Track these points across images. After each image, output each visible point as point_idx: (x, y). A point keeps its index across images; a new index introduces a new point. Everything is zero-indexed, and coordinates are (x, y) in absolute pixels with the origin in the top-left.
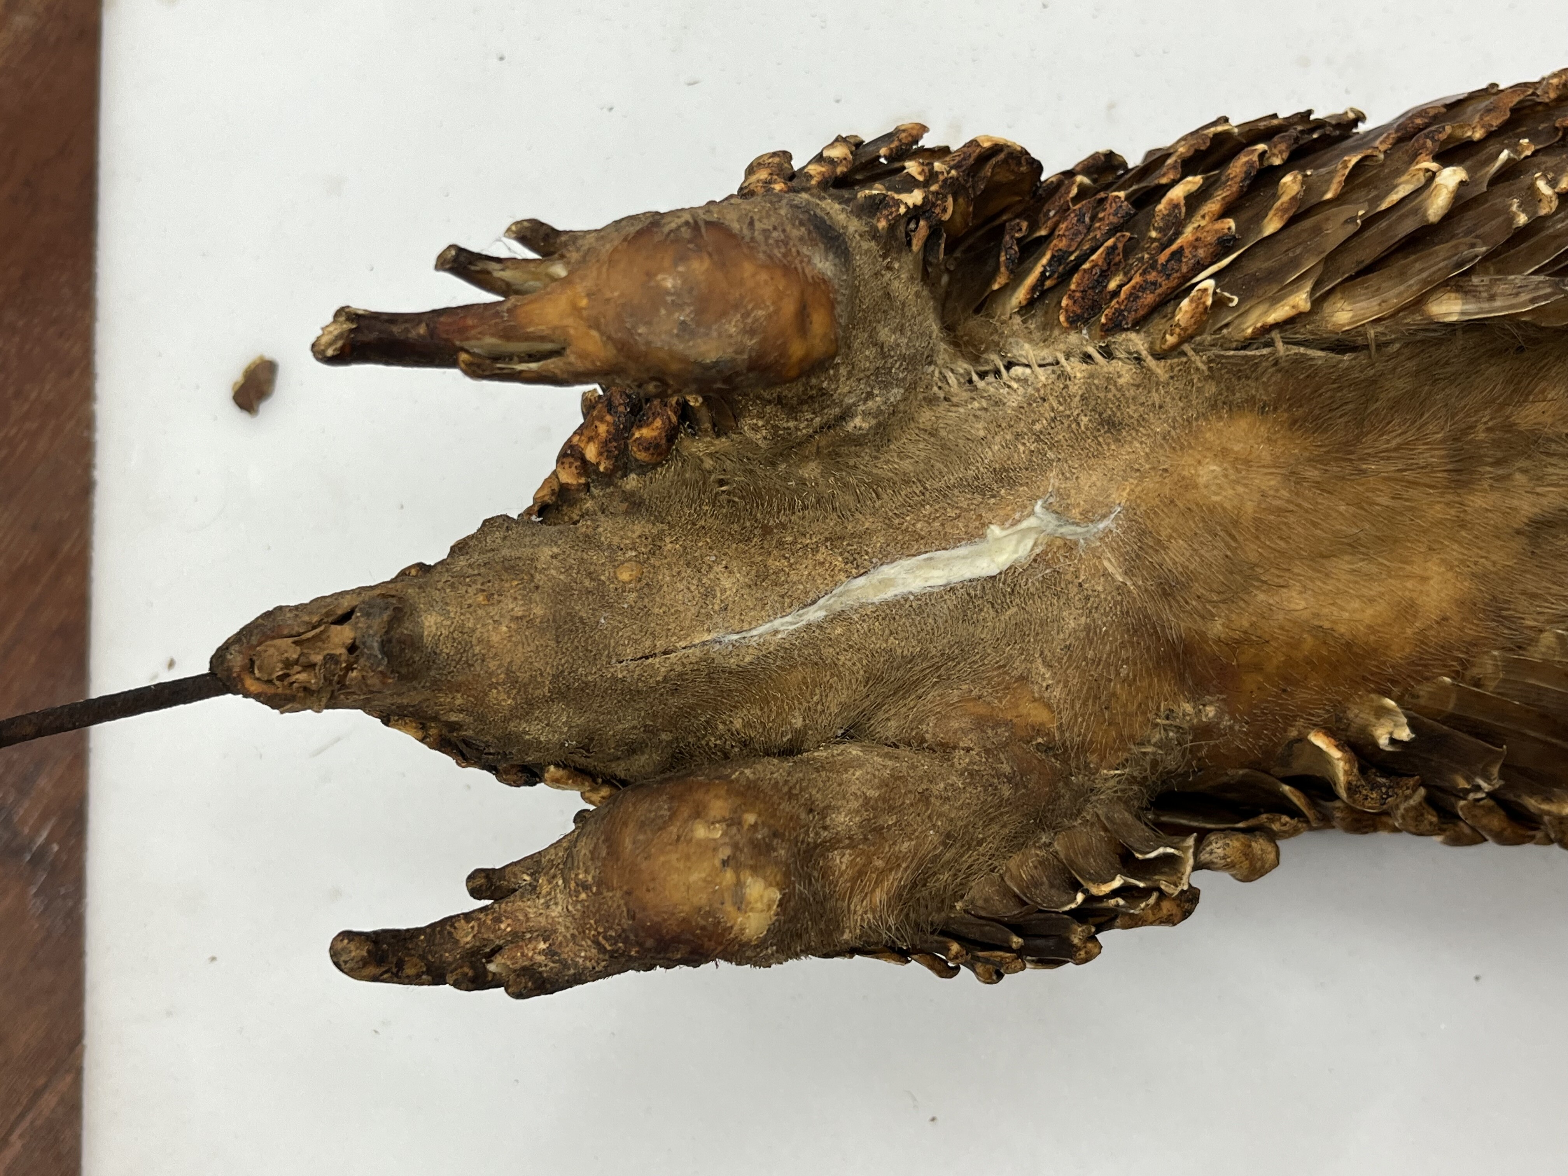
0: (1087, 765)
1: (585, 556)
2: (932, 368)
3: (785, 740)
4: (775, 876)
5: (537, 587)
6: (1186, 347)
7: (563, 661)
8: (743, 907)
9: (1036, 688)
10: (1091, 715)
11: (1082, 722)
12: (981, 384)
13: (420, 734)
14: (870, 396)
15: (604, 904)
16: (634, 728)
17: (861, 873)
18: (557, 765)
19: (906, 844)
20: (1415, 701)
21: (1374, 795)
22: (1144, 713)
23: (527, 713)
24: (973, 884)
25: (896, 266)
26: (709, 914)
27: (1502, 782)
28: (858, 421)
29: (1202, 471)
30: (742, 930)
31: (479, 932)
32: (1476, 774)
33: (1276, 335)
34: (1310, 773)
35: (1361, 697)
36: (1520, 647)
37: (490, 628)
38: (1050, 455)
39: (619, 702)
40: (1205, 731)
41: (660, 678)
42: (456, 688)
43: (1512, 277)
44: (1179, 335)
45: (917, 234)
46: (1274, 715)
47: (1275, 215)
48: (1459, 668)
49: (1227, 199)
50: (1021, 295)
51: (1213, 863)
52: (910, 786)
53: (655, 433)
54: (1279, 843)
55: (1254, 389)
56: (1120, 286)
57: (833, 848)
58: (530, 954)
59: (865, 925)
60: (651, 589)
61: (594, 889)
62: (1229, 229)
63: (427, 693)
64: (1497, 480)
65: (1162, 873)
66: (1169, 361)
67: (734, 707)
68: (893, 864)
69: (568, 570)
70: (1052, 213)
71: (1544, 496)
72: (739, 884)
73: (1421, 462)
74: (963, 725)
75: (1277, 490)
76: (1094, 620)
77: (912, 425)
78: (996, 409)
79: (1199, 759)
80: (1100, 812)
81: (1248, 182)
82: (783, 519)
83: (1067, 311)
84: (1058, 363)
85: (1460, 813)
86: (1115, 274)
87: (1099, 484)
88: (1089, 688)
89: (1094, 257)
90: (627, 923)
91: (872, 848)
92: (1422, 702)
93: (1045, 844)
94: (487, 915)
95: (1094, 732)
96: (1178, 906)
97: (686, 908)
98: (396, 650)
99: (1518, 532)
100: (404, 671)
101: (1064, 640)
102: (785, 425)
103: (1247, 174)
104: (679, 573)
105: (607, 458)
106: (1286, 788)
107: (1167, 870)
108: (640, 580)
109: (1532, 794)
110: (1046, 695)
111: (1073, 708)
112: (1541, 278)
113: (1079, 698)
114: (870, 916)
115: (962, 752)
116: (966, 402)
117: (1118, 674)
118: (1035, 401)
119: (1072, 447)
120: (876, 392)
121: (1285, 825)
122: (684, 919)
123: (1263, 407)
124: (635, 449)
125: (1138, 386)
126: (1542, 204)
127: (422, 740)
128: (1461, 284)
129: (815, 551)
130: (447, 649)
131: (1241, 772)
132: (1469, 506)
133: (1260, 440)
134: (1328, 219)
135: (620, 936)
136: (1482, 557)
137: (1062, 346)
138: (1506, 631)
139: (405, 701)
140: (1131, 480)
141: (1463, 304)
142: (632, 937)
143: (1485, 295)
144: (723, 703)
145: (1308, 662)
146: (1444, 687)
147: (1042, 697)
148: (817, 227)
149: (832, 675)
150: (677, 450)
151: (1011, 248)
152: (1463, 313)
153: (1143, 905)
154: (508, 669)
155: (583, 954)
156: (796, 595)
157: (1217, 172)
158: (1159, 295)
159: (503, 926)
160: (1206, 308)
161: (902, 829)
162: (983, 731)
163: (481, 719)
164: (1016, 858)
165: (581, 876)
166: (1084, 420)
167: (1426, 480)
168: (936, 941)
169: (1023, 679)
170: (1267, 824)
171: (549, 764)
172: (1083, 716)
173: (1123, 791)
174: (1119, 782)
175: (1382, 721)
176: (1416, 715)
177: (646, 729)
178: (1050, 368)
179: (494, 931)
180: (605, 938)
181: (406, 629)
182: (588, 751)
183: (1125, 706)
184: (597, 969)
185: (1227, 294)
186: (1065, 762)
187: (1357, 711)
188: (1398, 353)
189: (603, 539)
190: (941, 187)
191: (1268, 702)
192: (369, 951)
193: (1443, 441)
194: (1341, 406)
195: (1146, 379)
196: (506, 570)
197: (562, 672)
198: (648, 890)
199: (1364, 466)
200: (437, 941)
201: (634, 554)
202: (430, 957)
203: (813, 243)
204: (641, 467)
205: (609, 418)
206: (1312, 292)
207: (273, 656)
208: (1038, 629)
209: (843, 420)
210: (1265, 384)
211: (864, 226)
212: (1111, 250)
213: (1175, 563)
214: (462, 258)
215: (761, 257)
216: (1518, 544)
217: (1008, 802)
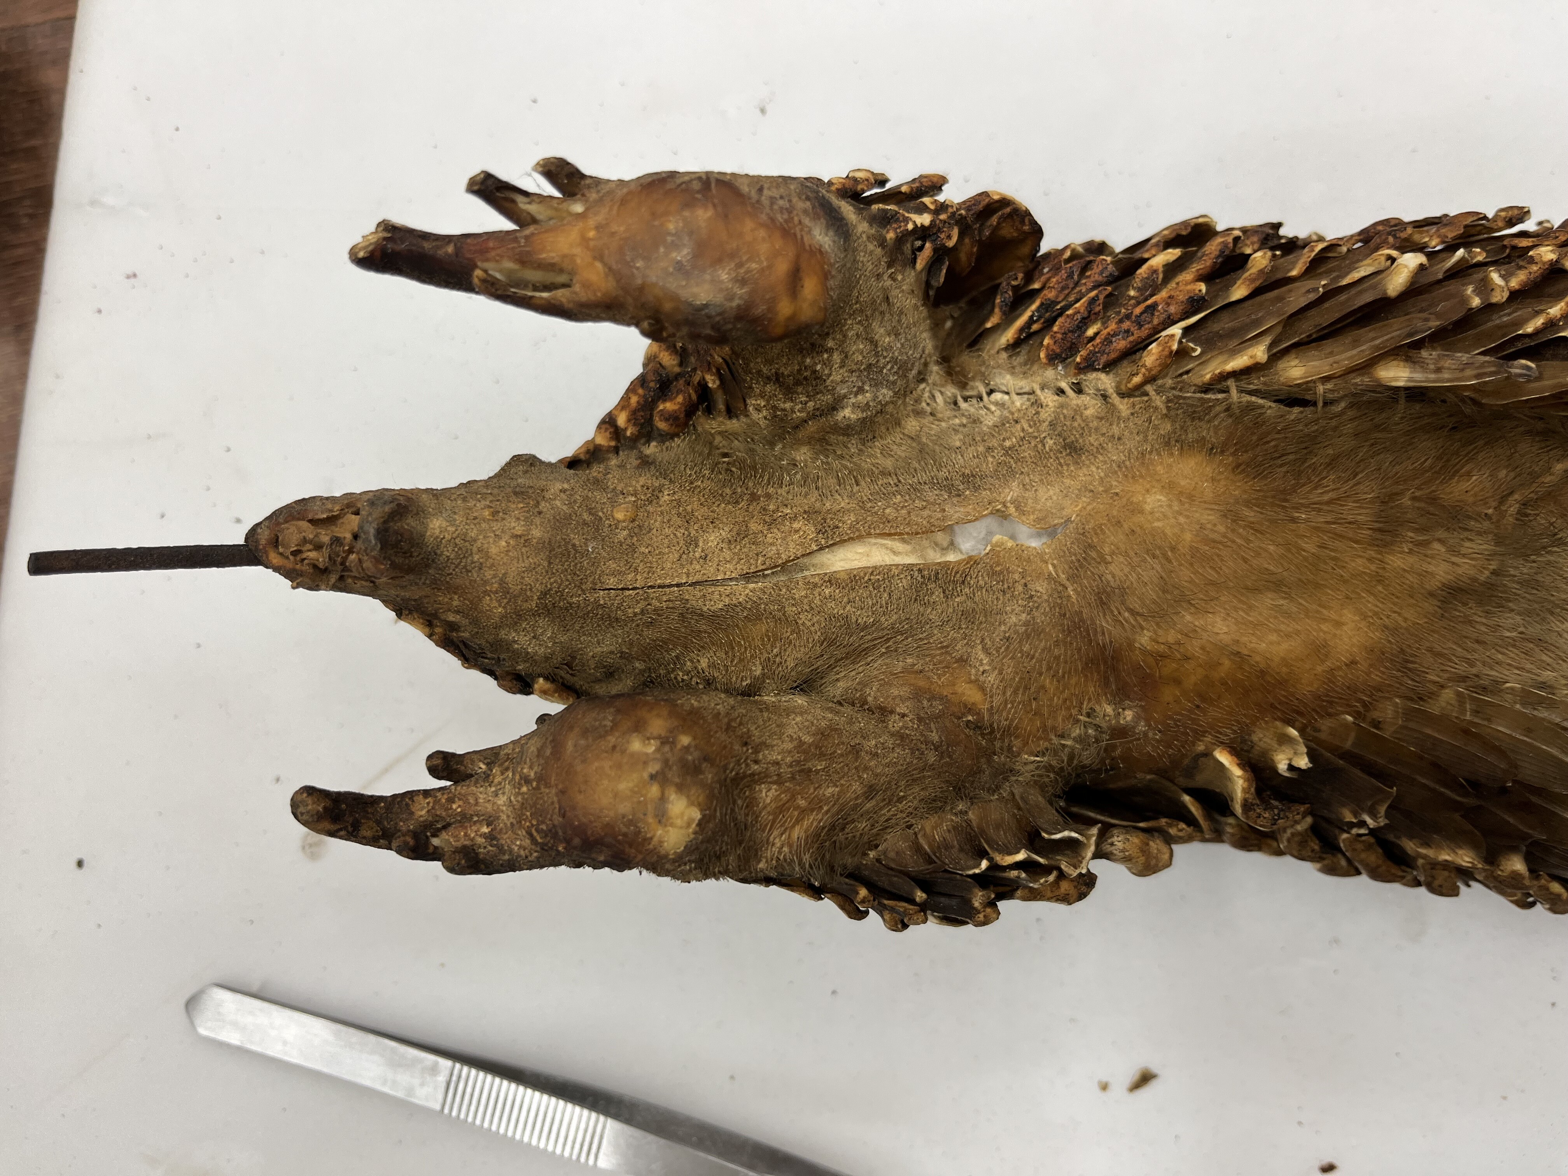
0: (1010, 748)
1: (590, 494)
2: (922, 386)
3: (744, 684)
4: (699, 796)
5: (540, 513)
6: (1149, 388)
7: (552, 580)
8: (664, 820)
9: (973, 671)
10: (1019, 703)
11: (1011, 708)
12: (963, 405)
14: (861, 390)
15: (541, 798)
16: (612, 652)
17: (784, 809)
18: (546, 678)
19: (830, 790)
20: (1315, 734)
21: (1267, 815)
22: (1068, 709)
23: (516, 623)
24: (888, 837)
25: (900, 277)
26: (631, 822)
27: (1387, 822)
28: (847, 412)
29: (1149, 499)
30: (661, 842)
31: (433, 808)
32: (1363, 810)
33: (1231, 383)
34: (1210, 787)
35: (1266, 722)
36: (1421, 699)
37: (491, 540)
38: (1015, 468)
39: (599, 626)
40: (1120, 732)
41: (637, 610)
42: (453, 589)
43: (1460, 355)
44: (1144, 375)
45: (922, 253)
46: (1186, 728)
47: (1242, 283)
48: (1361, 710)
49: (1201, 272)
50: (1009, 335)
51: (1112, 853)
52: (844, 739)
53: (676, 407)
54: (1174, 847)
55: (1206, 431)
56: (1096, 334)
57: (760, 781)
58: (472, 835)
59: (782, 857)
60: (641, 530)
61: (534, 784)
62: (1200, 291)
63: (427, 591)
64: (1416, 545)
65: (1064, 855)
66: (1132, 400)
67: (702, 647)
68: (815, 805)
69: (570, 505)
70: (1046, 270)
71: (1458, 565)
72: (663, 799)
73: (1350, 518)
74: (902, 693)
75: (1215, 525)
76: (1034, 618)
77: (898, 430)
78: (974, 425)
79: (1113, 759)
80: (1016, 791)
81: (1220, 260)
82: (771, 490)
83: (1047, 349)
84: (1034, 392)
85: (1342, 845)
86: (1094, 322)
87: (1055, 498)
88: (1021, 678)
89: (1077, 305)
90: (557, 820)
91: (798, 788)
92: (1323, 736)
93: (961, 812)
94: (443, 794)
95: (1021, 719)
96: (1075, 887)
97: (612, 814)
98: (393, 540)
99: (1431, 594)
100: (398, 560)
101: (1005, 632)
102: (782, 405)
103: (1222, 252)
104: (669, 521)
105: (634, 424)
106: (1186, 798)
107: (1069, 852)
108: (633, 521)
109: (1411, 838)
110: (982, 678)
111: (1004, 693)
112: (1487, 358)
113: (1011, 686)
114: (787, 850)
115: (897, 717)
116: (949, 418)
117: (1049, 669)
118: (1008, 422)
119: (1035, 463)
120: (867, 388)
121: (1181, 830)
122: (608, 824)
123: (1212, 449)
124: (657, 419)
125: (1101, 419)
126: (1494, 293)
128: (1410, 354)
130: (448, 552)
131: (1149, 777)
132: (1388, 564)
133: (1204, 479)
134: (1290, 291)
135: (550, 831)
136: (1395, 612)
137: (1039, 379)
138: (1410, 682)
140: (1084, 499)
141: (1411, 372)
142: (560, 833)
143: (1432, 367)
144: (693, 643)
145: (1224, 683)
146: (1346, 725)
147: (977, 680)
148: (822, 205)
149: (792, 632)
150: (694, 426)
151: (1006, 292)
152: (1410, 380)
153: (1042, 881)
154: (501, 580)
155: (518, 843)
156: (770, 555)
157: (1194, 249)
158: (1131, 342)
159: (454, 806)
160: (1172, 352)
161: (830, 776)
162: (919, 701)
163: (475, 622)
164: (933, 819)
165: (525, 771)
166: (1050, 442)
167: (1351, 534)
168: (846, 884)
169: (963, 661)
170: (1166, 828)
171: (539, 676)
172: (1012, 703)
173: (1040, 776)
174: (1037, 768)
175: (1283, 748)
176: (1315, 746)
177: (623, 656)
178: (1026, 396)
179: (447, 810)
180: (537, 831)
181: (410, 523)
182: (571, 668)
183: (1052, 700)
184: (530, 859)
185: (1191, 345)
186: (991, 741)
187: (1262, 736)
188: (1343, 413)
189: (610, 483)
190: (949, 217)
191: (1182, 715)
192: (325, 808)
193: (1372, 501)
194: (1283, 455)
195: (1109, 413)
196: (516, 494)
197: (551, 589)
198: (580, 792)
199: (1297, 515)
200: (394, 810)
201: (633, 499)
202: (386, 823)
203: (816, 217)
204: (661, 435)
205: (641, 391)
206: (1270, 347)
207: (293, 534)
208: (982, 619)
209: (834, 408)
210: (1215, 427)
211: (873, 231)
212: (1093, 300)
213: (1114, 576)
214: (490, 182)
215: (764, 217)
216: (1430, 606)
217: (932, 767)
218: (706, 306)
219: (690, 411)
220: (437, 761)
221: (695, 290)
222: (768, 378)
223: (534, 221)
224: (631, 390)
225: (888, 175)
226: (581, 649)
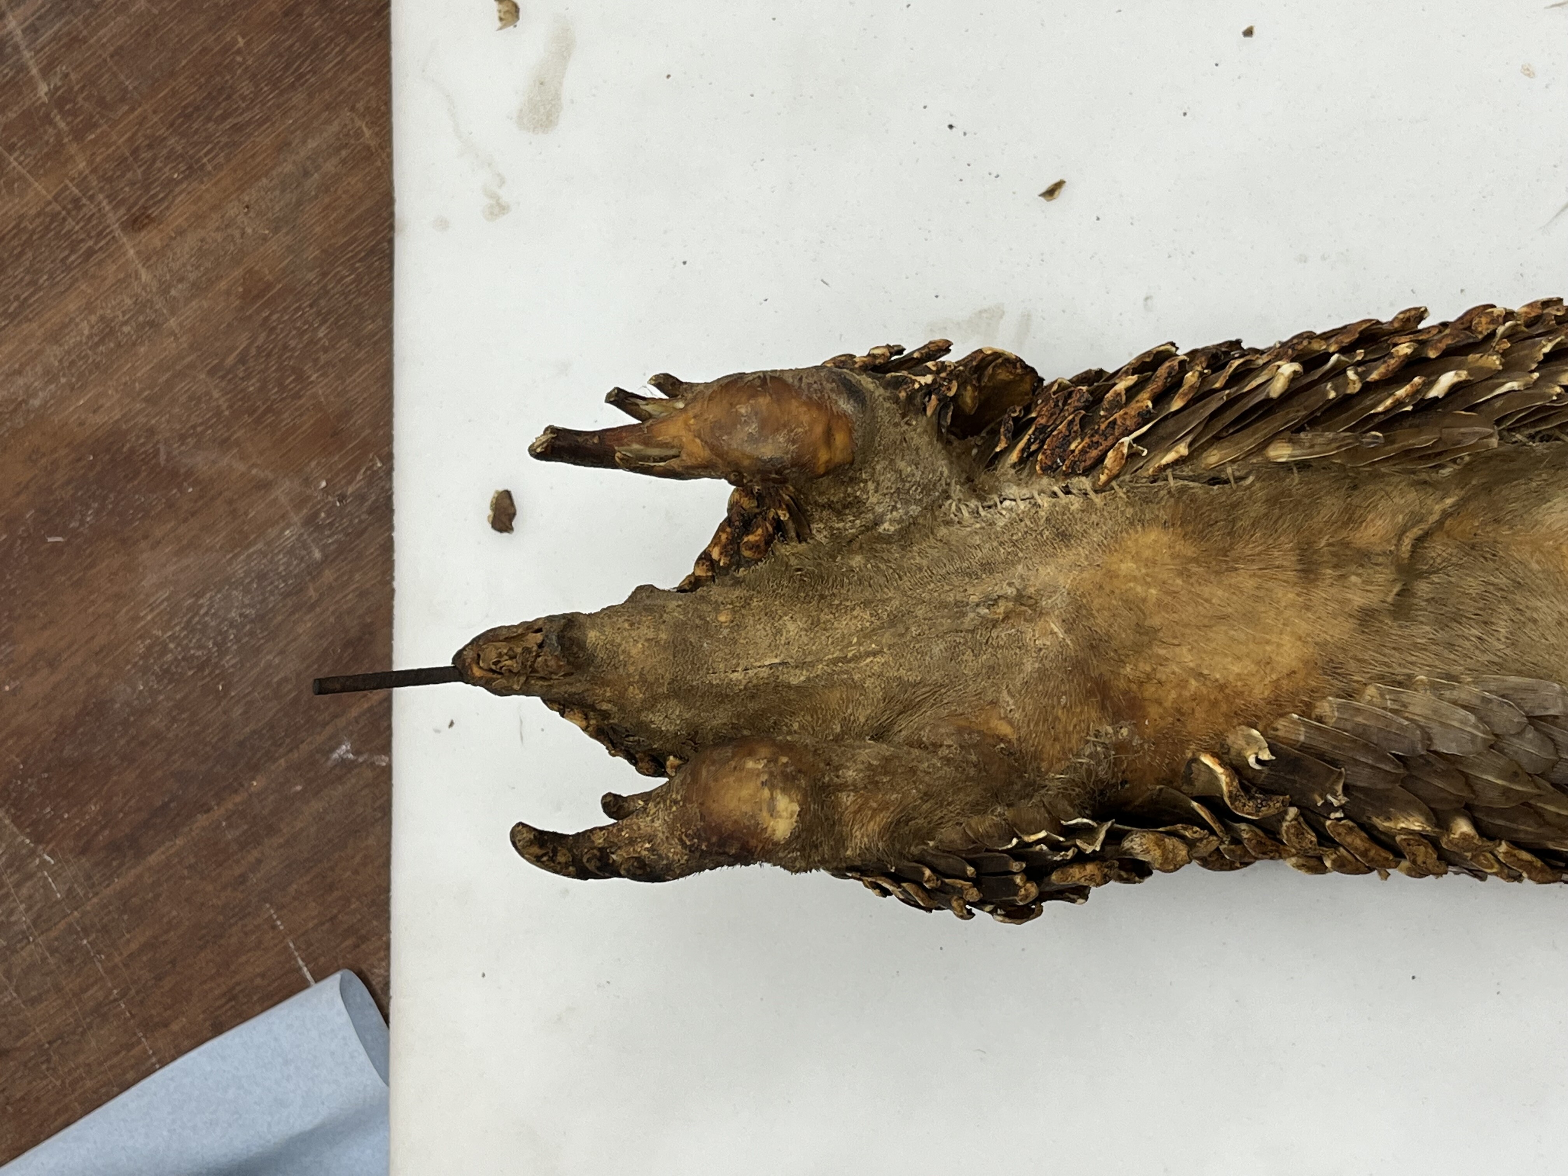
0: (1038, 769)
1: (699, 607)
2: (949, 502)
4: (797, 795)
5: (664, 622)
6: (1114, 483)
7: (677, 670)
8: (774, 814)
9: (1002, 711)
10: (1041, 732)
11: (1035, 737)
12: (983, 513)
13: (584, 723)
14: (894, 508)
15: (687, 812)
17: (860, 810)
19: (895, 796)
20: (1272, 733)
21: (1252, 805)
22: (1079, 732)
23: (652, 706)
24: (942, 831)
25: (914, 423)
26: (752, 819)
27: (1347, 799)
28: (886, 525)
29: (1123, 566)
30: (773, 833)
31: (608, 837)
32: (1326, 792)
33: (1168, 473)
34: (1207, 789)
35: (1236, 729)
36: (1349, 695)
37: (631, 644)
38: (1021, 555)
39: (714, 703)
40: (1121, 747)
41: (742, 687)
42: (605, 683)
43: (1328, 433)
44: (1108, 474)
45: (929, 403)
46: (1173, 739)
47: (1178, 398)
48: (1304, 708)
49: (1151, 392)
50: (1014, 457)
51: (1132, 848)
53: (757, 539)
55: (1158, 511)
56: (1076, 448)
57: (842, 790)
58: (639, 851)
59: (862, 846)
60: (739, 628)
61: (681, 804)
62: (1148, 407)
63: (588, 686)
64: (1335, 579)
65: (1081, 838)
66: (1103, 494)
67: (793, 713)
68: (884, 806)
69: (686, 614)
70: (1040, 402)
71: (1372, 592)
72: (772, 798)
73: (1277, 564)
74: (948, 731)
75: (1174, 580)
76: (1044, 665)
77: (931, 537)
78: (990, 527)
79: (1123, 772)
80: (1045, 800)
81: (1167, 380)
82: (835, 591)
83: (1041, 463)
84: (1034, 497)
86: (1074, 439)
88: (1040, 713)
89: (1061, 428)
90: (700, 824)
91: (870, 794)
92: (1279, 733)
93: (1000, 814)
94: (615, 829)
95: (1044, 745)
97: (738, 813)
98: (567, 644)
99: (1352, 616)
100: (571, 659)
101: (1023, 678)
102: (837, 526)
103: (1169, 373)
104: (760, 619)
105: (726, 556)
106: (1195, 804)
107: (1086, 837)
108: (733, 621)
109: (1376, 814)
110: (1010, 716)
111: (1029, 726)
112: (1349, 434)
113: (1033, 720)
114: (866, 839)
115: (945, 748)
116: (972, 524)
117: (1059, 702)
118: (1015, 522)
119: (1036, 550)
120: (899, 506)
121: (1195, 832)
122: (735, 822)
123: (1165, 524)
124: (743, 549)
125: (1083, 511)
126: (1348, 387)
127: (585, 729)
128: (1292, 437)
129: (853, 609)
130: (602, 654)
131: (1158, 787)
132: (1314, 596)
133: (1163, 546)
135: (695, 835)
137: (1038, 487)
138: (1339, 683)
139: (573, 690)
140: (1074, 572)
141: (1292, 450)
142: (703, 835)
143: (1307, 444)
144: (785, 710)
145: (1194, 699)
146: (1295, 722)
147: (1006, 717)
148: (844, 385)
149: (861, 695)
150: (773, 551)
151: (1009, 423)
152: (1291, 456)
153: (1062, 854)
154: (641, 673)
155: (672, 850)
157: (1150, 373)
158: (1097, 453)
159: (623, 835)
160: (1125, 455)
161: (893, 786)
162: (961, 735)
163: (622, 709)
164: (977, 818)
165: (673, 796)
166: (1046, 533)
167: (1281, 577)
168: (914, 867)
169: (993, 704)
170: (1182, 831)
171: (670, 754)
172: (1035, 732)
173: (1065, 789)
174: (1063, 783)
175: (1251, 746)
176: (1273, 742)
177: (734, 727)
178: (1028, 501)
179: (618, 837)
180: (686, 837)
181: (575, 633)
182: (694, 742)
183: (1065, 726)
184: (681, 862)
185: (1141, 448)
186: (1022, 763)
187: (1234, 739)
188: (1251, 484)
189: (712, 598)
190: (948, 374)
191: (1168, 728)
192: (534, 836)
193: (1293, 550)
195: (1089, 507)
196: (645, 610)
197: (677, 677)
198: (714, 802)
199: (1237, 566)
200: (580, 842)
201: (731, 606)
202: (574, 851)
203: (840, 393)
204: (747, 562)
205: (728, 530)
206: (1190, 445)
207: (491, 653)
208: (1005, 670)
209: (876, 523)
210: (1164, 507)
211: (888, 394)
212: (1071, 422)
213: (1100, 628)
214: (621, 395)
215: (804, 398)
216: (1352, 624)
217: (972, 779)
218: (771, 459)
219: (769, 541)
220: (608, 799)
221: (763, 450)
222: (823, 506)
223: (650, 416)
224: (721, 529)
225: (904, 345)
226: (701, 724)
